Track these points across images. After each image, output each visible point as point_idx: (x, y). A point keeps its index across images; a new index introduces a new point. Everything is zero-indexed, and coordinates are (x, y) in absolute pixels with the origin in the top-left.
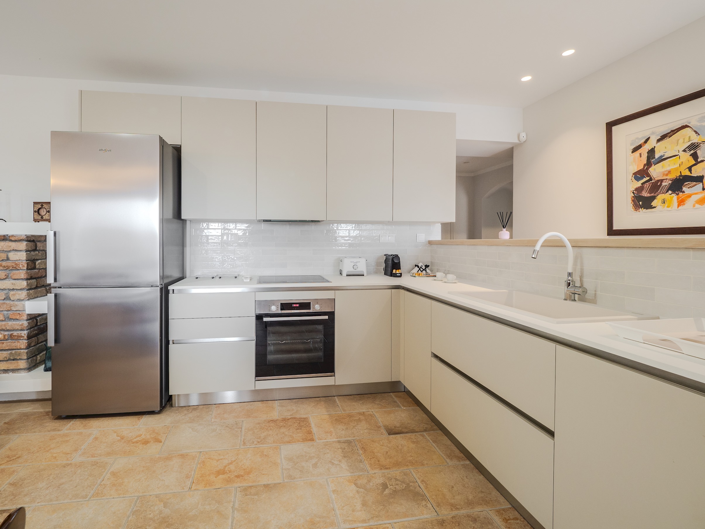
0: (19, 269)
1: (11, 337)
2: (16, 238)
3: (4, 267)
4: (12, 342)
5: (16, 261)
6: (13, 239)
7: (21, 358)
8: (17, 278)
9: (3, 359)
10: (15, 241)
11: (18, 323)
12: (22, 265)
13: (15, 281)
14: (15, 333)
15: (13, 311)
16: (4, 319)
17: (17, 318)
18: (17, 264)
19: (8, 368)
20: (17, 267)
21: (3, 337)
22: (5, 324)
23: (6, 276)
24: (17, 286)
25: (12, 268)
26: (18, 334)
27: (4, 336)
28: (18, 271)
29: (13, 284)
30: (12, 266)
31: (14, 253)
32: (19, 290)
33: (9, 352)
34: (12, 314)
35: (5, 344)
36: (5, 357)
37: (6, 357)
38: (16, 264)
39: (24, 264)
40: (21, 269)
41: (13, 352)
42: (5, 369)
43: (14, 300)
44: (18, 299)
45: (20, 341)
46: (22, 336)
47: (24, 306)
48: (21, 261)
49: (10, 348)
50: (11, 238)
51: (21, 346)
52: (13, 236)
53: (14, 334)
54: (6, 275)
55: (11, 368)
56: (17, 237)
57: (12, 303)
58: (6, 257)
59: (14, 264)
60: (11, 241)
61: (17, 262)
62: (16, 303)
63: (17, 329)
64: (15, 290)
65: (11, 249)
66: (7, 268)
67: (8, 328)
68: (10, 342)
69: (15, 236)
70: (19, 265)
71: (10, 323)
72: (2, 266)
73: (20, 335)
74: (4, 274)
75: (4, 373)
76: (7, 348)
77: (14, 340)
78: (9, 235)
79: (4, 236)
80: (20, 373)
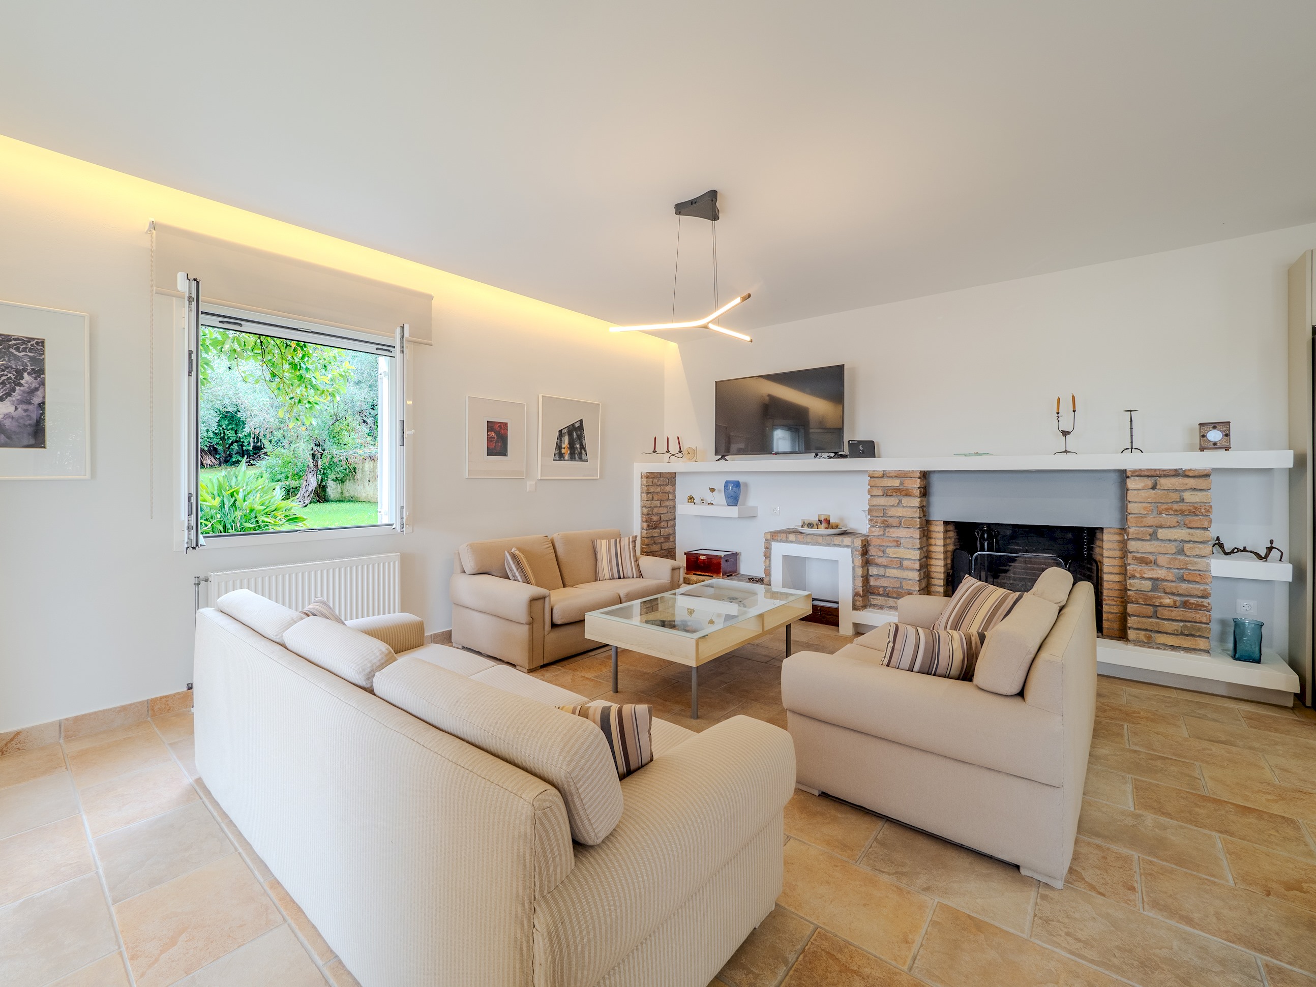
0: (1199, 514)
1: (1185, 605)
2: (1196, 474)
3: (1176, 511)
4: (1187, 611)
5: (1195, 503)
6: (1190, 475)
7: (1202, 635)
8: (1197, 526)
9: (1172, 632)
10: (1194, 477)
11: (1198, 586)
12: (1205, 509)
13: (1191, 530)
14: (1192, 600)
15: (1190, 570)
16: (1174, 580)
17: (1197, 580)
18: (1197, 508)
19: (1180, 645)
20: (1197, 512)
21: (1172, 603)
22: (1176, 586)
23: (1178, 524)
24: (1197, 537)
25: (1189, 512)
26: (1197, 601)
27: (1175, 602)
28: (1198, 518)
29: (1189, 534)
30: (1189, 510)
31: (1191, 493)
32: (1201, 542)
33: (1182, 624)
34: (1187, 573)
35: (1175, 612)
36: (1175, 629)
37: (1177, 631)
38: (1195, 508)
39: (1208, 508)
40: (1203, 515)
41: (1189, 624)
42: (1175, 645)
43: (1190, 556)
44: (1197, 555)
45: (1200, 612)
46: (1204, 606)
47: (1208, 565)
48: (1204, 504)
49: (1184, 619)
50: (1187, 473)
51: (1201, 619)
52: (1190, 470)
53: (1190, 601)
54: (1177, 522)
55: (1185, 646)
56: (1197, 472)
57: (1187, 559)
58: (1179, 498)
59: (1191, 508)
60: (1188, 476)
61: (1195, 505)
62: (1195, 560)
63: (1195, 594)
64: (1191, 543)
65: (1188, 487)
66: (1182, 512)
67: (1181, 592)
68: (1182, 611)
69: (1193, 471)
70: (1200, 509)
71: (1185, 585)
72: (1172, 510)
73: (1201, 604)
74: (1175, 520)
75: (1172, 650)
76: (1179, 618)
77: (1191, 609)
78: (1183, 469)
79: (1176, 470)
80: (1201, 655)
